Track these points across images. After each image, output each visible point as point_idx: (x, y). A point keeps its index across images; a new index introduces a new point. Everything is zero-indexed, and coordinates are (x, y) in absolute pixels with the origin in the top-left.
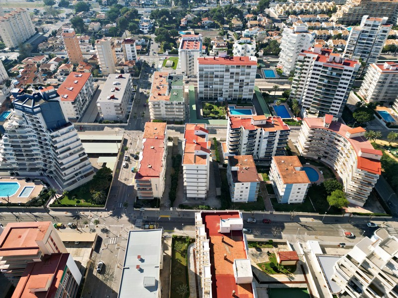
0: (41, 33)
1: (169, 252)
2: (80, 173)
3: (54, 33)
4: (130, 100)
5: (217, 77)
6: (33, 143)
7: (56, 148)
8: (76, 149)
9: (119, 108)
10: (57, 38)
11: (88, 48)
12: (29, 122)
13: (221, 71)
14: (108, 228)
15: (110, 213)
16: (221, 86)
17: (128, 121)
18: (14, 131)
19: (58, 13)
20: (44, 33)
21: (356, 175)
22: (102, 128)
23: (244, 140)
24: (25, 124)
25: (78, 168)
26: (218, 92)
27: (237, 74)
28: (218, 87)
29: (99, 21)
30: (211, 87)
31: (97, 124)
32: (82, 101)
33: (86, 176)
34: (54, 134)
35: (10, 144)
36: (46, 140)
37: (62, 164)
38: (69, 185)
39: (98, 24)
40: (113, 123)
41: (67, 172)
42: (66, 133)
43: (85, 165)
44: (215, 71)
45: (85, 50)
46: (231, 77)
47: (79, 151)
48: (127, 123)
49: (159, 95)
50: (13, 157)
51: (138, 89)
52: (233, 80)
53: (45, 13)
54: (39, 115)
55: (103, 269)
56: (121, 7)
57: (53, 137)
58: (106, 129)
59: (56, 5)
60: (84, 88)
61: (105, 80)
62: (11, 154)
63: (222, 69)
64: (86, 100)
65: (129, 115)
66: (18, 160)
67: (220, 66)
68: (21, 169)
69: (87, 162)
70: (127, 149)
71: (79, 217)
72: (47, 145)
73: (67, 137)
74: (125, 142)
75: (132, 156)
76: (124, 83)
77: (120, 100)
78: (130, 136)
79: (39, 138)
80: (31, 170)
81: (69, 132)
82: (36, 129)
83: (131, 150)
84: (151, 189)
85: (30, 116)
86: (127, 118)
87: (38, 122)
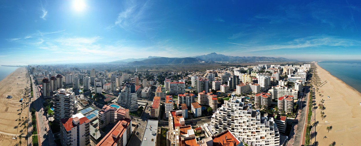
2: (135, 107)
4: (150, 94)
7: (131, 98)
9: (147, 94)
21: (213, 102)
23: (183, 100)
33: (136, 109)
34: (132, 94)
37: (131, 103)
38: (132, 110)
40: (145, 98)
54: (130, 88)
57: (131, 94)
58: (142, 100)
59: (134, 75)
69: (137, 104)
70: (148, 104)
71: (133, 119)
72: (129, 97)
73: (134, 95)
74: (148, 103)
75: (149, 107)
76: (149, 89)
77: (147, 92)
78: (149, 102)
79: (128, 95)
80: (123, 104)
81: (135, 94)
82: (128, 93)
83: (149, 105)
84: (155, 113)
85: (128, 88)
86: (149, 97)
87: (129, 90)
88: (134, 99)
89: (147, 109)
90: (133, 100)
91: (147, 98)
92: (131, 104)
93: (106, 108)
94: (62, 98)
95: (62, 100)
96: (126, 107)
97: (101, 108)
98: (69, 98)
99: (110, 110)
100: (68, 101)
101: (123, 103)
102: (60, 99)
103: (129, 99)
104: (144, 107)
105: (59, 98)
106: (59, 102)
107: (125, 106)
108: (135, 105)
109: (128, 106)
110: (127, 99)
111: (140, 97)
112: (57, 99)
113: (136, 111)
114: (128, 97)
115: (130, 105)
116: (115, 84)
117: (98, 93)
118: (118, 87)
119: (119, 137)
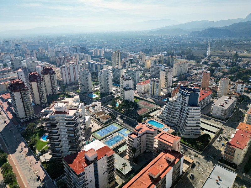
0: (189, 73)
2: (193, 131)
3: (196, 74)
4: (231, 112)
6: (177, 110)
7: (188, 114)
8: (196, 119)
9: (224, 112)
10: (197, 76)
11: (213, 83)
12: (181, 100)
14: (200, 163)
15: (203, 157)
17: (227, 121)
18: (172, 102)
19: (201, 66)
20: (191, 73)
22: (210, 119)
24: (178, 101)
25: (194, 129)
29: (223, 72)
31: (208, 116)
32: (203, 103)
33: (195, 135)
34: (190, 107)
35: (168, 107)
36: (184, 110)
37: (187, 123)
38: (186, 135)
39: (223, 73)
40: (217, 119)
41: (188, 128)
42: (195, 109)
43: (197, 129)
45: (211, 84)
47: (197, 121)
48: (226, 121)
50: (166, 113)
51: (239, 108)
53: (194, 65)
54: (187, 98)
55: (192, 177)
56: (240, 68)
57: (189, 109)
58: (212, 120)
59: (201, 63)
60: (207, 98)
61: (218, 99)
62: (166, 112)
64: (205, 104)
65: (228, 118)
66: (167, 115)
68: (166, 120)
69: (199, 128)
70: (222, 133)
71: (186, 150)
72: (184, 112)
73: (195, 112)
74: (222, 130)
75: (224, 138)
76: (231, 102)
77: (226, 108)
78: (225, 128)
79: (182, 109)
80: (171, 122)
81: (197, 109)
82: (182, 104)
83: (224, 135)
84: (233, 156)
85: (183, 97)
86: (227, 119)
87: (185, 101)
88: (193, 117)
89: (219, 141)
91: (222, 120)
92: (187, 126)
93: (141, 129)
94: (61, 121)
95: (61, 124)
96: (177, 128)
97: (134, 126)
98: (75, 118)
99: (146, 133)
100: (73, 124)
101: (171, 120)
102: (57, 123)
103: (183, 115)
104: (212, 135)
105: (55, 122)
106: (57, 128)
107: (174, 126)
108: (193, 128)
109: (179, 127)
110: (180, 115)
111: (207, 113)
112: (52, 124)
113: (195, 139)
114: (181, 111)
115: (183, 125)
116: (157, 85)
117: (127, 100)
118: (163, 89)
119: (159, 177)
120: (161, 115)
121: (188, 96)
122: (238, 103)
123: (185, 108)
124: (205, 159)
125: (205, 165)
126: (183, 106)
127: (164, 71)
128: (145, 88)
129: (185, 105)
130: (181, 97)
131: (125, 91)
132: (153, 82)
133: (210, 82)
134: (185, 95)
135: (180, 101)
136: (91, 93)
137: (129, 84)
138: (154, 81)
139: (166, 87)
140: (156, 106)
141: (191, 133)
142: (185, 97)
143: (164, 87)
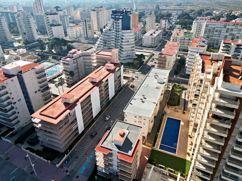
1: (170, 89)
2: (129, 56)
5: (217, 31)
6: (112, 39)
7: (122, 39)
8: (131, 43)
12: (115, 26)
13: (220, 28)
14: (138, 77)
15: (140, 73)
16: (218, 38)
18: (106, 32)
22: (142, 49)
24: (112, 29)
25: (129, 53)
26: (215, 42)
27: (232, 30)
28: (216, 38)
30: (211, 38)
31: (140, 47)
34: (124, 31)
35: (103, 39)
36: (119, 37)
37: (122, 48)
40: (149, 47)
41: (124, 53)
44: (216, 27)
46: (227, 32)
49: (178, 35)
51: (164, 40)
52: (227, 34)
54: (120, 21)
55: (133, 87)
57: (123, 33)
60: (138, 32)
62: (102, 45)
63: (221, 26)
64: (137, 39)
67: (220, 24)
73: (129, 35)
75: (156, 59)
77: (155, 36)
79: (116, 36)
81: (130, 32)
82: (116, 31)
83: (155, 57)
84: (165, 64)
85: (116, 22)
86: (156, 47)
87: (119, 26)
88: (128, 41)
89: (152, 61)
90: (127, 43)
91: (153, 47)
92: (123, 51)
93: (76, 52)
99: (83, 56)
116: (89, 25)
117: (58, 37)
118: (96, 32)
119: (101, 81)
120: (97, 49)
121: (121, 19)
122: (164, 36)
123: (119, 34)
124: (142, 74)
125: (142, 78)
126: (117, 33)
127: (94, 10)
128: (77, 32)
129: (119, 31)
130: (114, 23)
131: (52, 27)
132: (84, 23)
133: (139, 25)
134: (117, 18)
135: (113, 28)
136: (12, 42)
137: (56, 20)
138: (85, 21)
139: (99, 29)
140: (90, 46)
141: (128, 57)
142: (118, 21)
143: (97, 29)
